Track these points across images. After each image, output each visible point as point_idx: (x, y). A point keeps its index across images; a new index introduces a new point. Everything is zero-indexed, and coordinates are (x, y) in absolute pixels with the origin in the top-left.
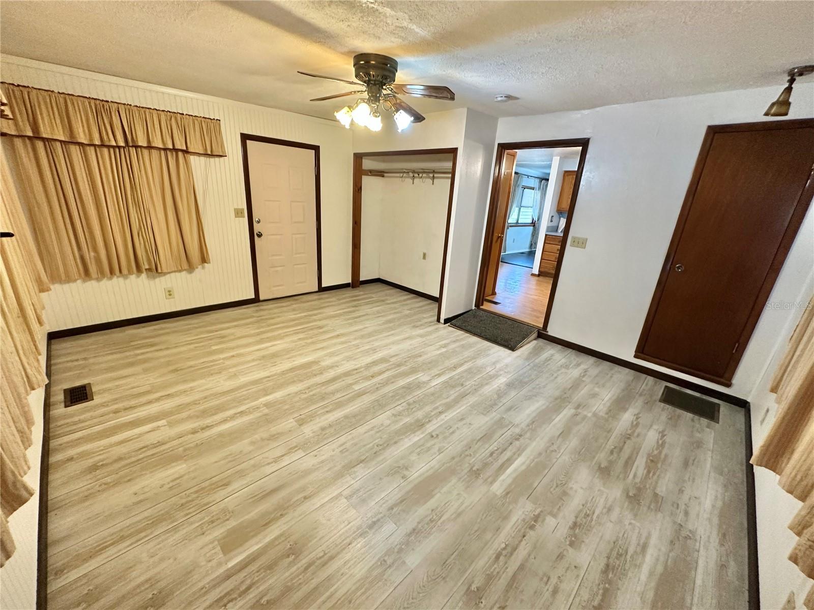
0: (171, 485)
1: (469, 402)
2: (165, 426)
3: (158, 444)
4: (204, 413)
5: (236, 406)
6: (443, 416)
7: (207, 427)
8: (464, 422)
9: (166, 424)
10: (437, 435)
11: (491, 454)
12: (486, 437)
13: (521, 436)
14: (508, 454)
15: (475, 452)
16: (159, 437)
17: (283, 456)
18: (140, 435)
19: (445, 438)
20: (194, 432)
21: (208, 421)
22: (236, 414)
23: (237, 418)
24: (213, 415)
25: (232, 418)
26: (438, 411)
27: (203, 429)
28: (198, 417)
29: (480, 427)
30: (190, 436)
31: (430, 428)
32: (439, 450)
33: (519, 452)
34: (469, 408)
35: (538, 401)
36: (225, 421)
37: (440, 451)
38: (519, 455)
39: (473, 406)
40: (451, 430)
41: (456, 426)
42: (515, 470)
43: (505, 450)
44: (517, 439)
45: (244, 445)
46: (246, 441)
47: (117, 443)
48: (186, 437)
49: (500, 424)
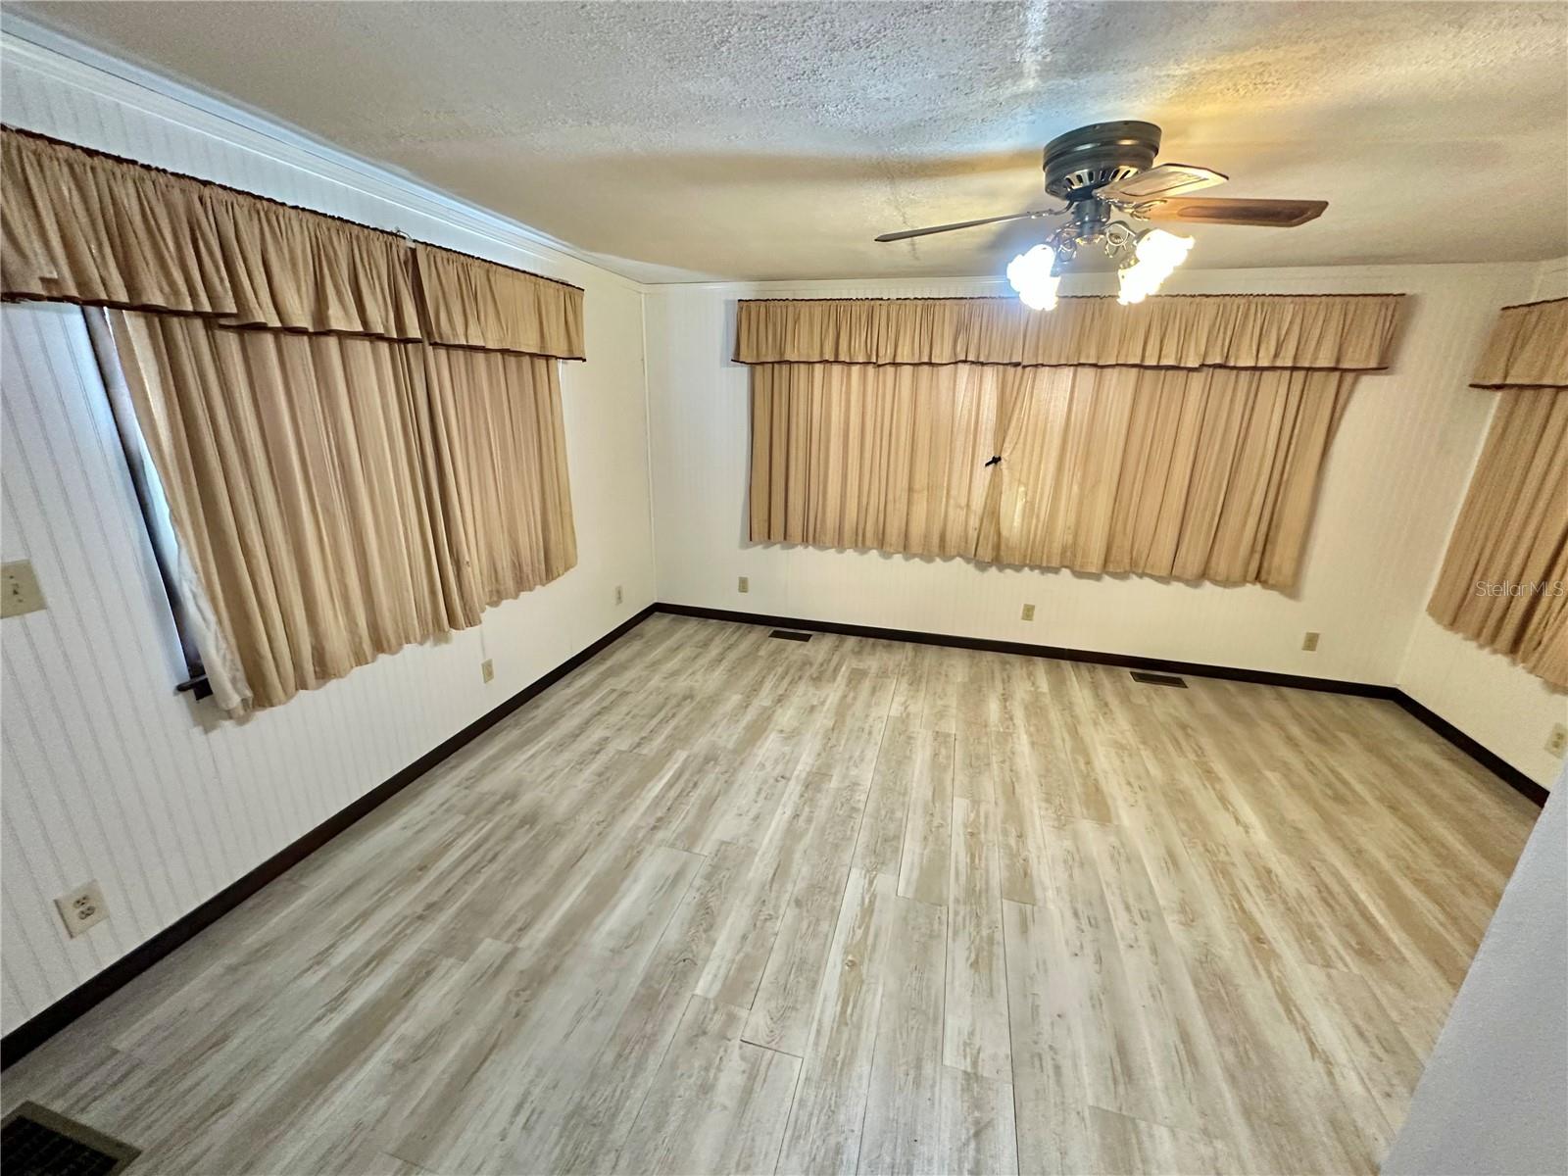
1: (761, 861)
6: (789, 812)
8: (751, 815)
10: (777, 781)
11: (695, 785)
12: (708, 805)
13: (654, 828)
14: (673, 793)
15: (717, 779)
19: (765, 782)
26: (802, 819)
29: (722, 815)
31: (794, 789)
32: (764, 765)
33: (657, 802)
34: (756, 845)
35: (610, 933)
37: (762, 766)
38: (657, 797)
39: (751, 853)
40: (763, 795)
41: (759, 805)
42: (661, 778)
43: (676, 799)
44: (660, 820)
49: (691, 837)
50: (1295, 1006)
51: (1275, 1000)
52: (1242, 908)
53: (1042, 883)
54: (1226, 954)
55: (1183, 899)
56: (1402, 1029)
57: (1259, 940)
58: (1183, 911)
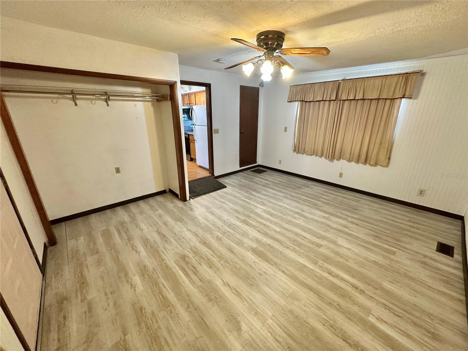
0: (396, 283)
2: (373, 315)
3: (387, 308)
4: (344, 295)
5: (327, 279)
7: (353, 286)
9: (371, 315)
16: (381, 311)
17: (345, 248)
18: (393, 327)
20: (362, 292)
21: (349, 289)
22: (333, 276)
23: (335, 274)
24: (342, 288)
25: (337, 276)
27: (357, 288)
28: (350, 297)
30: (367, 292)
36: (342, 279)
45: (351, 264)
46: (349, 264)
47: (411, 339)
48: (369, 294)
50: (194, 235)
51: (198, 234)
52: (210, 249)
53: (243, 225)
54: (208, 236)
55: (222, 241)
56: (177, 244)
57: (204, 243)
58: (220, 239)
